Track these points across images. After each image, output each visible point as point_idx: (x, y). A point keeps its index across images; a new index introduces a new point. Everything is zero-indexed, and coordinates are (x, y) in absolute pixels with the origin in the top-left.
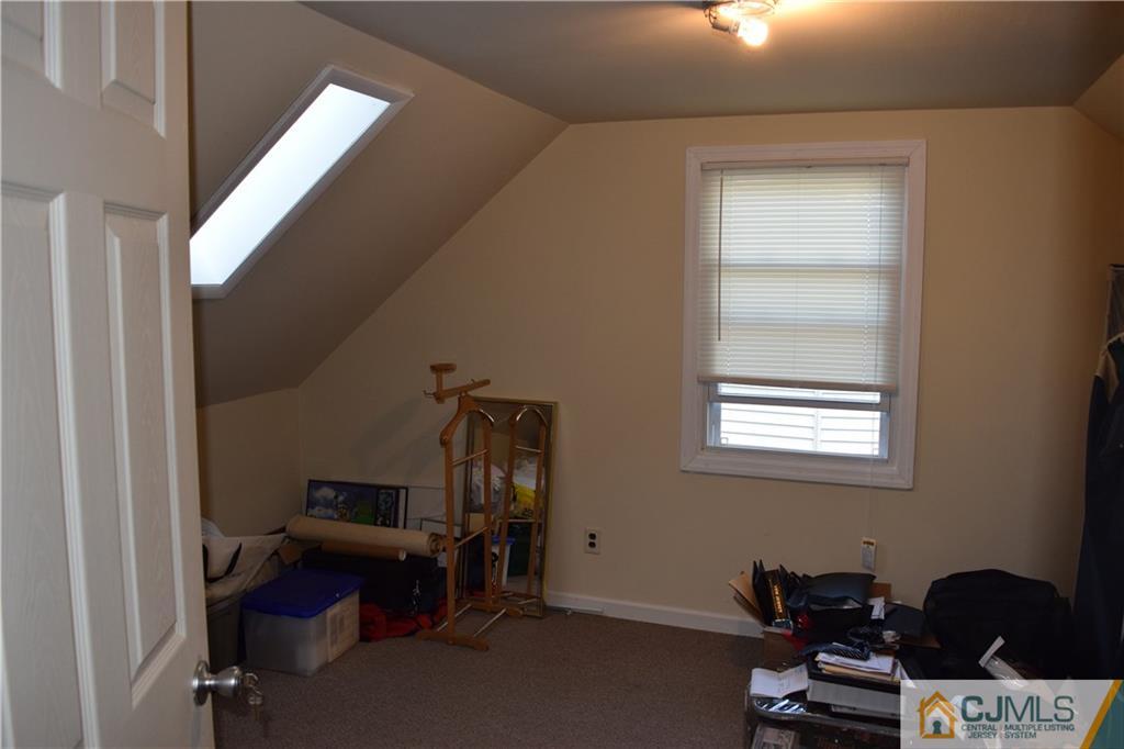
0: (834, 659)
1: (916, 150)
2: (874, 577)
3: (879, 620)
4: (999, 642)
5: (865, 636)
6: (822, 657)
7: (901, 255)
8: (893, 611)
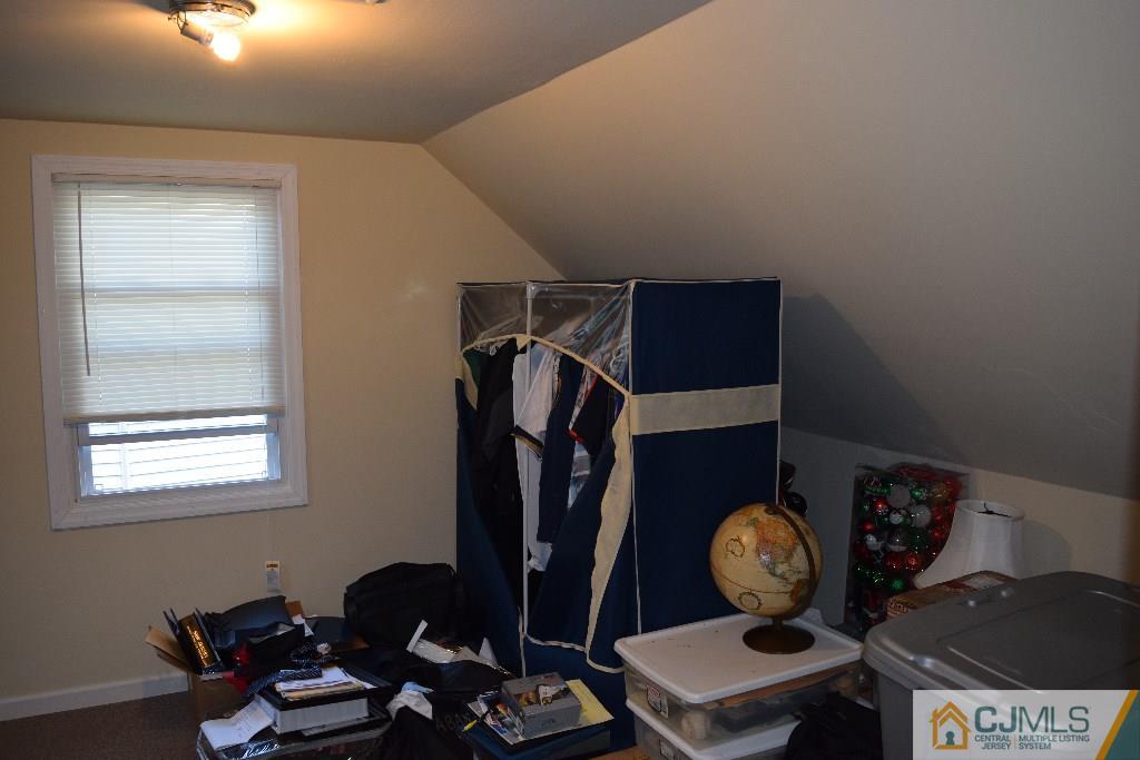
0: (295, 685)
1: (287, 173)
2: (285, 598)
3: (311, 636)
4: (423, 625)
5: (306, 655)
6: (281, 687)
7: (278, 277)
8: (318, 624)
